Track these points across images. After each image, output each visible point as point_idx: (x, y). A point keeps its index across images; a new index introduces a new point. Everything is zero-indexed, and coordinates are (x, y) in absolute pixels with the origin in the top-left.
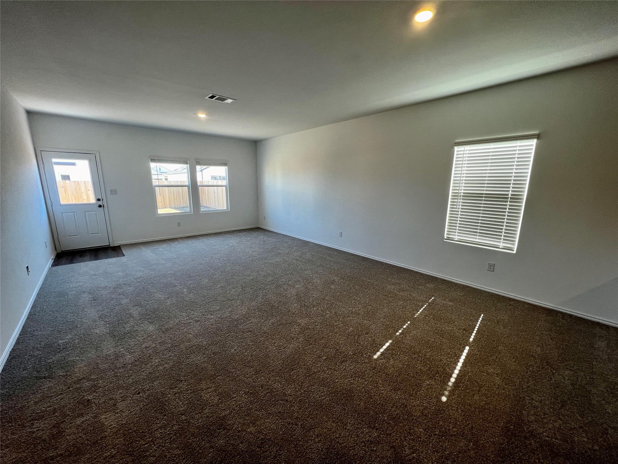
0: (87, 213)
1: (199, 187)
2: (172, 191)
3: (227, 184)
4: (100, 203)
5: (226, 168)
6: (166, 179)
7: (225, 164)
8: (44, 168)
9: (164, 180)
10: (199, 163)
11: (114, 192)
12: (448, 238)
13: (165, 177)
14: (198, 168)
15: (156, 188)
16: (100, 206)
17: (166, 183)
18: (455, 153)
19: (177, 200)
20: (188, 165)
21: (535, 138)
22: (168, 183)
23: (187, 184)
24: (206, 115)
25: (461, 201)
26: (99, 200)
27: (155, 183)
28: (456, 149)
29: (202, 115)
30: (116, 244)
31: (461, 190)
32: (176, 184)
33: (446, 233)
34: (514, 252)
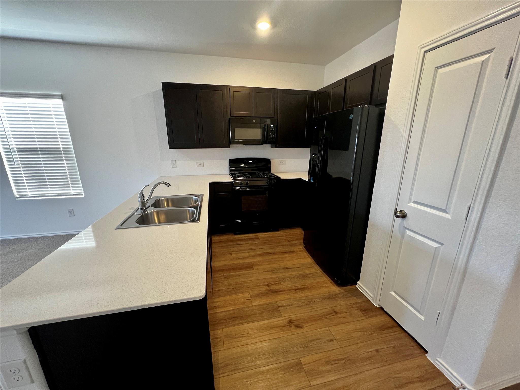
25: (18, 156)
31: (12, 145)
33: (15, 191)
34: (83, 196)
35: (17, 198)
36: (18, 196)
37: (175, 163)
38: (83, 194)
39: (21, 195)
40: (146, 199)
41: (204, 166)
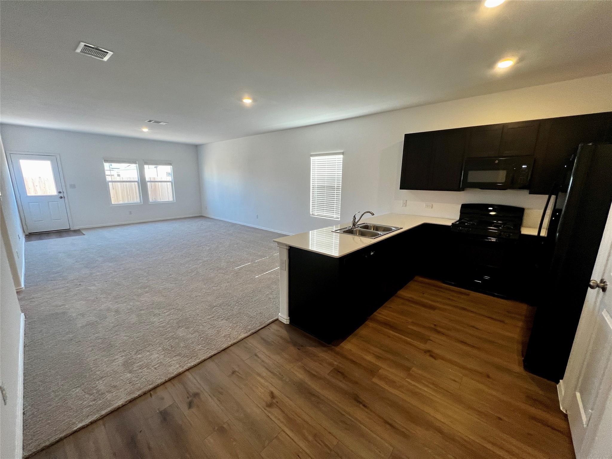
0: (50, 203)
1: (148, 183)
2: (125, 187)
3: (172, 180)
4: (61, 195)
5: (171, 168)
6: (119, 175)
7: (170, 164)
8: (13, 167)
9: (116, 176)
10: (147, 163)
11: (73, 186)
12: (313, 214)
13: (117, 172)
14: (146, 167)
15: (109, 183)
16: (61, 198)
17: (118, 179)
18: (312, 161)
19: (130, 195)
20: (137, 165)
21: (341, 154)
22: (121, 179)
23: (137, 180)
24: (149, 130)
25: (316, 190)
26: (60, 192)
27: (108, 179)
28: (312, 158)
29: (145, 130)
30: (77, 228)
31: (316, 184)
32: (129, 180)
33: (311, 211)
34: (339, 220)
35: (311, 215)
36: (311, 214)
37: (405, 202)
38: (340, 218)
39: (312, 214)
40: (356, 221)
41: (432, 208)
